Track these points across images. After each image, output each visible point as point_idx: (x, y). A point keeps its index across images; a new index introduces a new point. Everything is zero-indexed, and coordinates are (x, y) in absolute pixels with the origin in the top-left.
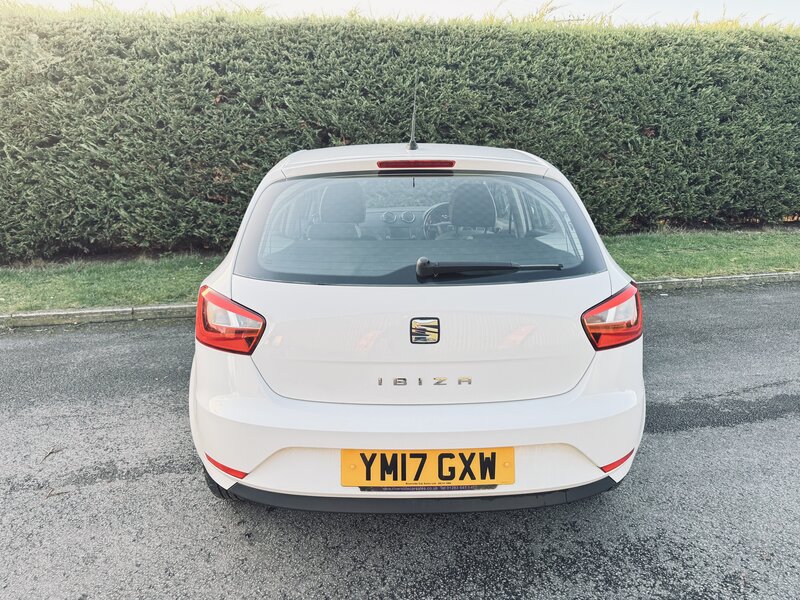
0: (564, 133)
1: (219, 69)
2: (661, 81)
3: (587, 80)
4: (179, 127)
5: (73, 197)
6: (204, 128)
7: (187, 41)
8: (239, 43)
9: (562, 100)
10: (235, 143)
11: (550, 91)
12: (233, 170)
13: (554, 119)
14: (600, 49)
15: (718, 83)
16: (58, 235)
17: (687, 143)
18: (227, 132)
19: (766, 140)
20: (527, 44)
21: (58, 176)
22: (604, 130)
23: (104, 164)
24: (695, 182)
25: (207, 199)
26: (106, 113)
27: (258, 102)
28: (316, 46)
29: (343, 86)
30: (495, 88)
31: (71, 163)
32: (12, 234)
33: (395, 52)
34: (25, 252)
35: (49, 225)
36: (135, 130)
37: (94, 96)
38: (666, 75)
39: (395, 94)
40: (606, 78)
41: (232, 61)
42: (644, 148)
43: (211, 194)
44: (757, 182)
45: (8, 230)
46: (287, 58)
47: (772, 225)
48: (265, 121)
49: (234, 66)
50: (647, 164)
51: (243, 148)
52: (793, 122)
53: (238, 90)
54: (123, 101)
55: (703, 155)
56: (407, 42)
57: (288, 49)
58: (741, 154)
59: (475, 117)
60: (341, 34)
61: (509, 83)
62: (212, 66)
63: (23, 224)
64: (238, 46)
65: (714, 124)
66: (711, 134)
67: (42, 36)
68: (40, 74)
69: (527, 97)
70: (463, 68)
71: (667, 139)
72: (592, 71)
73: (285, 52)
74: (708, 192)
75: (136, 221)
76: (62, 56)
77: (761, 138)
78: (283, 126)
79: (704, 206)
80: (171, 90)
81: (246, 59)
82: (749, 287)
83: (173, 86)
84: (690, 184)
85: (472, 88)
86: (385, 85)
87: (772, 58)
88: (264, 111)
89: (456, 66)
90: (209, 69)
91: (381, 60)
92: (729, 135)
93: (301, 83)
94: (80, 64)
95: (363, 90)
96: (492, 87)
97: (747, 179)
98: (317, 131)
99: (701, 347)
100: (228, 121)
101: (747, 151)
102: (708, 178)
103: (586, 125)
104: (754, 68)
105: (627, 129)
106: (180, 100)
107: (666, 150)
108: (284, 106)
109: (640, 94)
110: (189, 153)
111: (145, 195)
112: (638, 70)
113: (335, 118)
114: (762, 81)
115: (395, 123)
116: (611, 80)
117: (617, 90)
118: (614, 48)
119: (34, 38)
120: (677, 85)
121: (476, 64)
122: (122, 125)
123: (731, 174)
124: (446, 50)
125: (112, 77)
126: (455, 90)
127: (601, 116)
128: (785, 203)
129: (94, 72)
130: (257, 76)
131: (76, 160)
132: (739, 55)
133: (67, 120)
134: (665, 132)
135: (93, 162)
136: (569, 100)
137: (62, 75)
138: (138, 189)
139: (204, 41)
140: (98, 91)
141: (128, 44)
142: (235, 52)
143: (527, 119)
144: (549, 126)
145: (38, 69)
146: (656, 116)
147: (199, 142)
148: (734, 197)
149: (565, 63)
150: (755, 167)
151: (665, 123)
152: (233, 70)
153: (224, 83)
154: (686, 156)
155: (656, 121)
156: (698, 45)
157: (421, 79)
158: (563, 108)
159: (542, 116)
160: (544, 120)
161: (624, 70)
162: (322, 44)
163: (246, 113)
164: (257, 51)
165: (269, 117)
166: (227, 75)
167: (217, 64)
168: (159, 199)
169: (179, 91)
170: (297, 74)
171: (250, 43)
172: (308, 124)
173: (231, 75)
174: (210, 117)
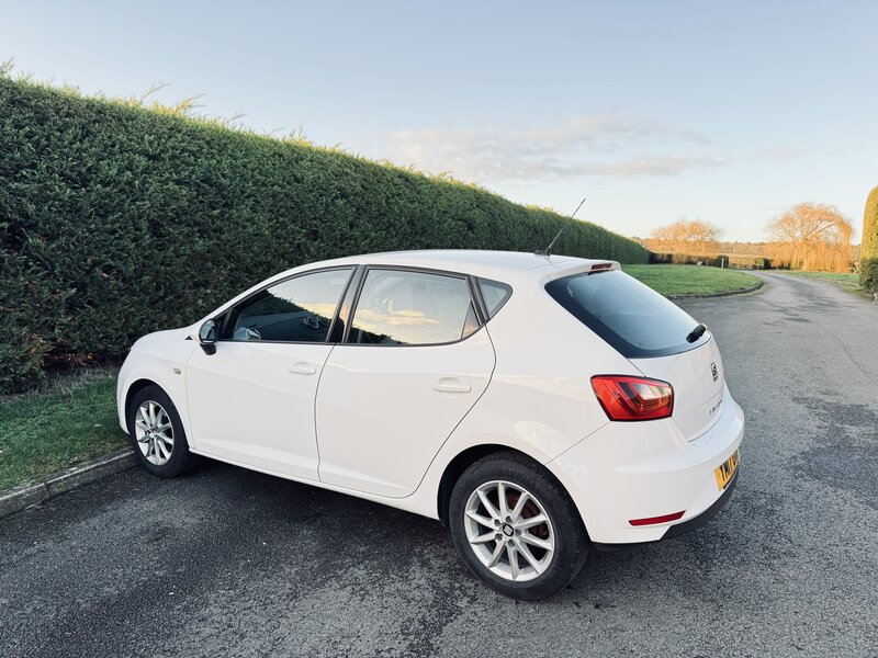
2: (312, 191)
3: (264, 185)
9: (250, 202)
11: (243, 192)
13: (248, 220)
14: (264, 156)
15: (343, 196)
17: (335, 245)
20: (210, 143)
22: (284, 233)
29: (34, 166)
30: (199, 186)
33: (87, 132)
38: (314, 186)
39: (102, 182)
40: (277, 184)
42: (312, 250)
56: (97, 121)
59: (185, 214)
60: (6, 95)
61: (206, 180)
65: (346, 230)
69: (224, 197)
70: (164, 160)
71: (323, 241)
72: (266, 177)
85: (177, 182)
87: (363, 180)
91: (75, 138)
95: (61, 175)
103: (271, 227)
104: (358, 187)
105: (299, 232)
109: (302, 201)
112: (297, 180)
113: (31, 208)
114: (365, 197)
115: (104, 217)
117: (287, 195)
120: (321, 195)
121: (173, 157)
124: (142, 138)
126: (165, 182)
127: (281, 219)
132: (347, 174)
134: (322, 236)
143: (228, 219)
144: (244, 227)
146: (315, 222)
149: (246, 167)
151: (320, 228)
155: (316, 226)
156: (322, 164)
157: (127, 169)
158: (253, 209)
159: (239, 217)
160: (240, 221)
161: (287, 178)
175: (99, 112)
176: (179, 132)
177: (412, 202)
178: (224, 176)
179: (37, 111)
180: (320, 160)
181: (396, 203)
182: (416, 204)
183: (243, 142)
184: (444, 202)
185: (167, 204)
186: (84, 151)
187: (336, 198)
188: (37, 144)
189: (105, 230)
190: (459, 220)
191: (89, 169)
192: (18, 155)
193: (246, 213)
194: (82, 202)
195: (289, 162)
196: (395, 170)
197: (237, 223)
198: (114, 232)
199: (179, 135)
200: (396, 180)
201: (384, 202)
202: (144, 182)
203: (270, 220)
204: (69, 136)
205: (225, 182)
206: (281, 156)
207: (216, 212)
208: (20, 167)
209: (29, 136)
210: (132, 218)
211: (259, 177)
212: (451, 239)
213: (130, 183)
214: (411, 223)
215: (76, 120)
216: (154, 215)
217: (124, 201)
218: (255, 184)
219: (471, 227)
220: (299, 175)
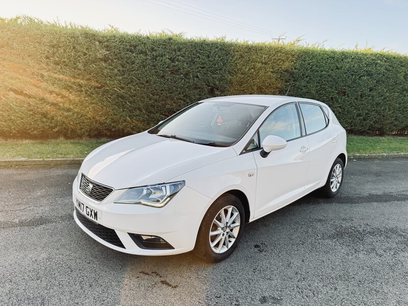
0: (308, 93)
1: (172, 60)
2: (346, 73)
3: (317, 71)
4: (155, 83)
5: (108, 110)
6: (165, 84)
7: (159, 48)
8: (180, 50)
9: (308, 79)
10: (176, 91)
11: (303, 75)
12: (174, 103)
13: (304, 87)
14: (322, 59)
15: (368, 75)
16: (99, 127)
17: (356, 99)
18: (174, 87)
19: (388, 99)
20: (294, 55)
21: (103, 101)
22: (324, 92)
23: (122, 97)
24: (359, 115)
25: (162, 114)
26: (125, 76)
27: (187, 74)
28: (210, 52)
29: (221, 69)
31: (109, 96)
32: (80, 125)
33: (242, 56)
34: (84, 133)
35: (96, 122)
36: (137, 84)
37: (121, 69)
38: (348, 71)
39: (242, 74)
40: (325, 71)
41: (177, 57)
42: (339, 100)
43: (165, 112)
44: (383, 116)
45: (79, 123)
46: (199, 57)
47: (388, 135)
48: (189, 83)
49: (178, 59)
50: (340, 107)
51: (180, 93)
52: (398, 92)
53: (180, 69)
54: (132, 71)
55: (363, 104)
56: (247, 52)
57: (199, 53)
58: (378, 104)
59: (273, 84)
60: (220, 47)
62: (169, 59)
63: (85, 121)
64: (179, 51)
65: (367, 92)
66: (366, 96)
67: (100, 42)
68: (100, 58)
70: (269, 64)
71: (348, 97)
72: (320, 68)
74: (364, 120)
75: (133, 122)
76: (108, 51)
77: (385, 98)
78: (196, 85)
79: (363, 126)
80: (153, 68)
81: (183, 56)
82: (387, 158)
83: (154, 66)
84: (357, 116)
85: (272, 72)
86: (238, 70)
87: (389, 66)
88: (189, 79)
89: (266, 63)
90: (168, 60)
92: (373, 97)
93: (205, 67)
94: (116, 55)
95: (229, 71)
96: (281, 73)
97: (380, 115)
98: (209, 88)
99: (380, 178)
100: (175, 82)
101: (380, 103)
102: (364, 114)
103: (317, 89)
104: (383, 70)
105: (333, 92)
106: (156, 72)
107: (348, 102)
108: (197, 77)
109: (338, 78)
110: (157, 95)
111: (138, 111)
112: (337, 68)
113: (217, 82)
114: (386, 75)
115: (241, 85)
116: (327, 72)
117: (329, 76)
118: (327, 58)
119: (97, 43)
120: (352, 75)
121: (274, 62)
122: (131, 81)
123: (373, 113)
124: (262, 56)
125: (129, 61)
126: (265, 73)
127: (323, 86)
128: (394, 126)
129: (122, 58)
130: (187, 64)
131: (111, 95)
132: (377, 64)
133: (109, 78)
134: (348, 94)
135: (118, 96)
136: (310, 79)
137: (108, 59)
138: (135, 109)
139: (165, 48)
140: (123, 66)
141: (135, 47)
142: (178, 53)
144: (302, 89)
145: (99, 56)
146: (344, 87)
147: (162, 90)
148: (374, 122)
149: (309, 64)
150: (383, 110)
151: (348, 90)
152: (178, 60)
153: (174, 66)
154: (356, 104)
155: (344, 89)
156: (360, 59)
157: (252, 68)
158: (308, 82)
160: (300, 87)
161: (332, 68)
162: (213, 52)
163: (182, 79)
164: (187, 53)
165: (191, 81)
166: (175, 63)
167: (171, 58)
168: (144, 113)
169: (156, 69)
170: (203, 64)
171: (184, 50)
172: (206, 84)
173: (177, 63)
174: (168, 80)
175: (250, 49)
186: (239, 63)
189: (241, 90)
193: (304, 84)
194: (234, 81)
198: (244, 90)
199: (280, 54)
201: (402, 78)
204: (234, 59)
205: (295, 71)
210: (251, 86)
220: (339, 66)
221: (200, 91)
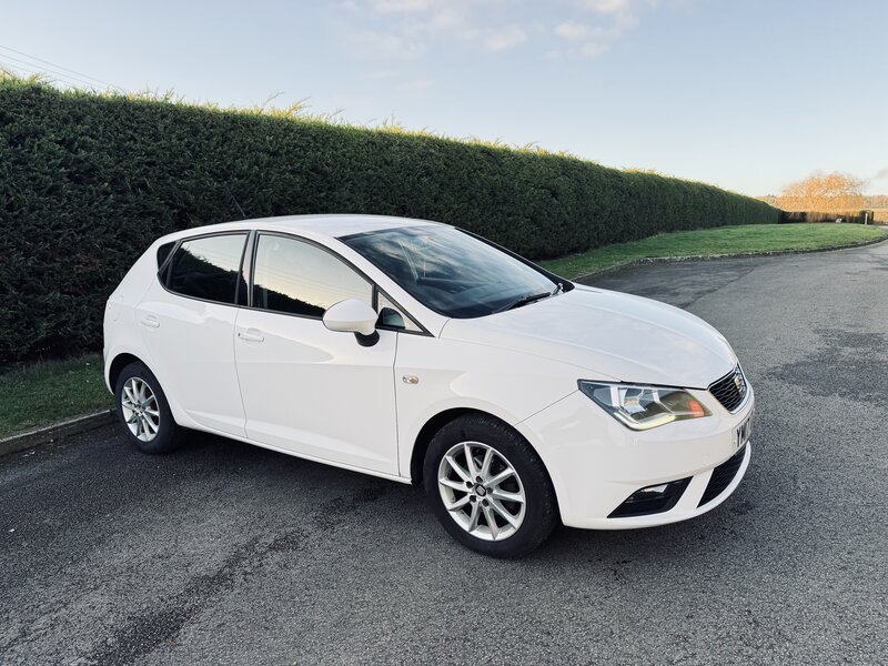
1: (68, 145)
2: (400, 172)
3: (360, 169)
4: (32, 210)
6: (63, 209)
9: (349, 185)
10: (98, 225)
11: (342, 177)
13: (348, 200)
15: (428, 174)
18: (90, 215)
27: (116, 182)
29: (192, 167)
30: (308, 174)
38: (401, 168)
39: (238, 176)
41: (79, 139)
43: (74, 285)
46: (133, 138)
48: (127, 202)
49: (83, 143)
51: (107, 231)
53: (95, 169)
56: (232, 129)
57: (130, 128)
60: (170, 116)
61: (314, 169)
62: (57, 142)
64: (78, 122)
69: (328, 182)
70: (281, 155)
72: (362, 163)
73: (130, 132)
78: (144, 207)
81: (92, 137)
83: (22, 162)
85: (292, 172)
87: (446, 158)
88: (123, 193)
89: (274, 154)
90: (57, 146)
91: (218, 143)
92: (440, 212)
93: (155, 163)
95: (210, 172)
98: (175, 211)
100: (90, 204)
104: (442, 164)
105: (389, 207)
106: (34, 179)
108: (143, 186)
109: (392, 181)
112: (387, 163)
113: (192, 198)
114: (448, 174)
117: (379, 177)
118: (366, 145)
120: (408, 175)
121: (288, 152)
124: (265, 140)
126: (283, 173)
127: (375, 198)
132: (432, 154)
136: (354, 184)
139: (37, 114)
142: (78, 128)
146: (402, 198)
147: (58, 227)
149: (344, 156)
151: (408, 203)
152: (83, 146)
153: (79, 161)
155: (404, 201)
156: (409, 147)
157: (255, 164)
158: (352, 191)
159: (341, 198)
161: (379, 163)
162: (161, 127)
163: (107, 194)
164: (101, 128)
165: (130, 196)
166: (76, 152)
167: (64, 139)
168: (14, 297)
169: (29, 169)
170: (148, 154)
171: (88, 118)
172: (166, 204)
173: (83, 153)
174: (69, 199)
175: (233, 122)
176: (292, 131)
177: (494, 175)
178: (327, 164)
179: (192, 125)
180: (407, 144)
181: (478, 176)
182: (497, 177)
183: (342, 135)
184: (527, 172)
185: (285, 190)
186: (225, 153)
187: (422, 176)
188: (193, 151)
190: (542, 188)
191: (228, 167)
192: (181, 160)
193: (346, 194)
194: (225, 192)
195: (381, 149)
196: (478, 146)
197: (339, 203)
199: (291, 134)
200: (478, 155)
201: (466, 178)
202: (267, 174)
203: (365, 199)
205: (329, 169)
206: (373, 143)
207: (323, 194)
208: (183, 169)
209: (187, 146)
210: (260, 202)
211: (355, 163)
212: (534, 207)
213: (257, 175)
214: (493, 194)
215: (217, 130)
216: (275, 199)
217: (254, 189)
218: (352, 169)
219: (554, 194)
220: (389, 159)
221: (154, 221)
